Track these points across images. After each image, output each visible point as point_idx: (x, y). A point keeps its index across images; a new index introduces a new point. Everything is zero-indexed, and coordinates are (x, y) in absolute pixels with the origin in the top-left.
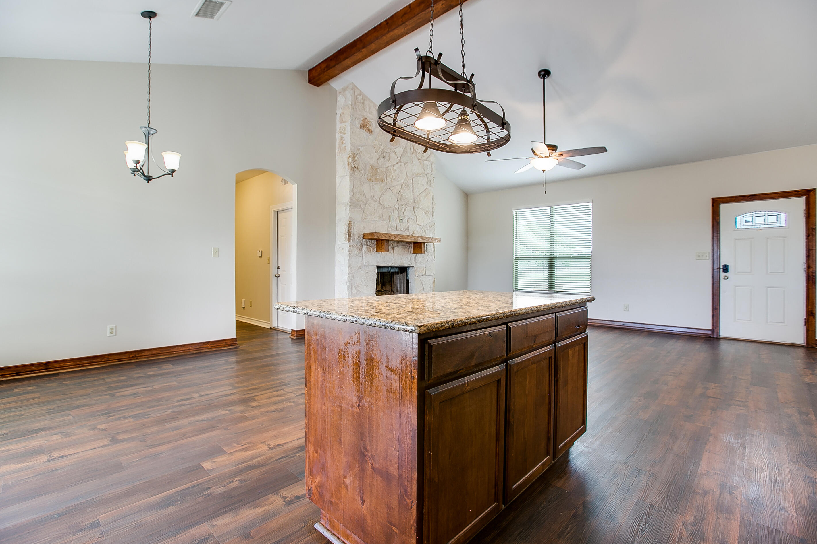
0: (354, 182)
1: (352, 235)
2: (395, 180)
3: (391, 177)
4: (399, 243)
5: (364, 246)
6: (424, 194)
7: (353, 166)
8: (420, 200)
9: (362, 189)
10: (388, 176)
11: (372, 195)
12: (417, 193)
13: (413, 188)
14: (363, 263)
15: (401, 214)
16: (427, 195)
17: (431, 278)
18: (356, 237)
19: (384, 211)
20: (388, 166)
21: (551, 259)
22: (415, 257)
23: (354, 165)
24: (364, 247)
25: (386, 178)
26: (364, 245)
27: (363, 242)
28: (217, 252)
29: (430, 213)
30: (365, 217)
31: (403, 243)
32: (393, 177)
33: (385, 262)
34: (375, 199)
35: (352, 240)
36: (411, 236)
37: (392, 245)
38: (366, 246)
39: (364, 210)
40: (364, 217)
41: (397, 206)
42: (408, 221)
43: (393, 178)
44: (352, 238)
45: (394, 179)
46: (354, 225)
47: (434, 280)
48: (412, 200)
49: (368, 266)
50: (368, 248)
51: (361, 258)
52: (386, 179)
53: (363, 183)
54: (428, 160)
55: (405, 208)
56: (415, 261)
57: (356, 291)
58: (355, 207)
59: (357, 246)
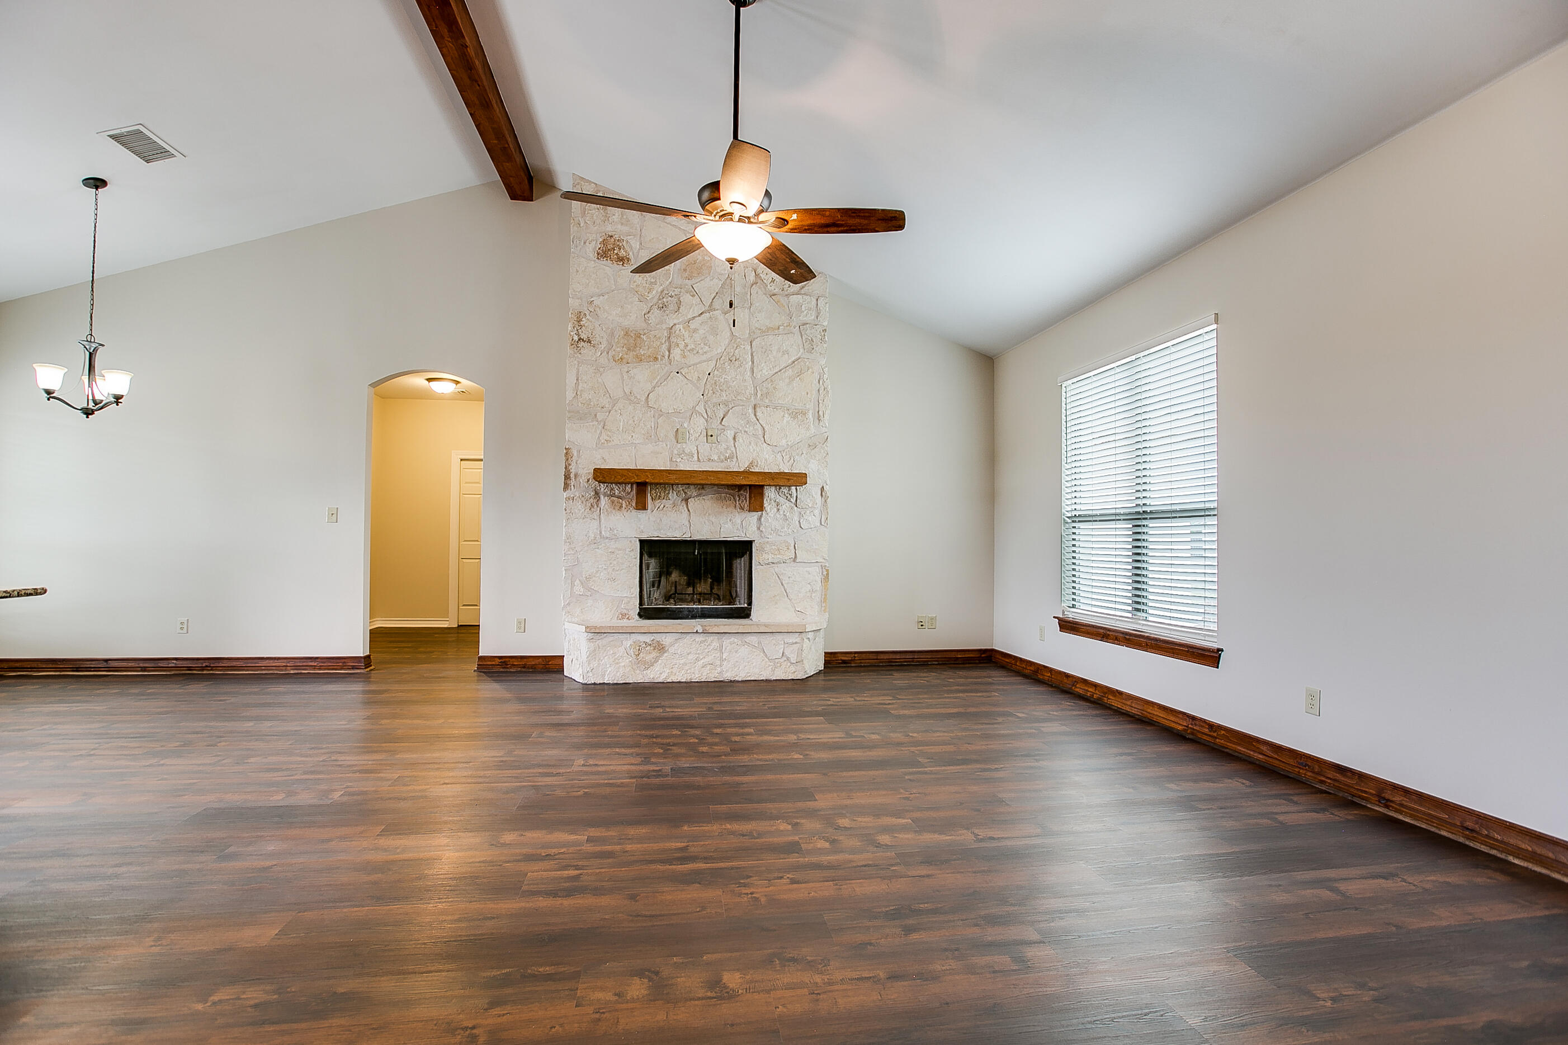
0: (578, 370)
1: (572, 475)
2: (695, 352)
3: (682, 346)
4: (703, 488)
5: (602, 497)
6: (790, 372)
7: (576, 338)
8: (775, 388)
9: (600, 380)
10: (673, 345)
11: (627, 391)
12: (764, 371)
13: (753, 362)
14: (601, 533)
15: (715, 424)
16: (800, 374)
17: (815, 570)
18: (583, 480)
19: (660, 421)
20: (675, 324)
22: (759, 519)
23: (578, 335)
24: (604, 501)
25: (669, 352)
26: (605, 495)
27: (602, 489)
28: (334, 515)
29: (810, 415)
30: (608, 438)
31: (716, 488)
32: (686, 345)
33: (662, 531)
34: (636, 397)
35: (572, 487)
36: (747, 473)
37: (685, 493)
38: (606, 498)
39: (604, 425)
40: (604, 436)
41: (701, 408)
42: (734, 439)
43: (688, 348)
44: (572, 482)
45: (692, 350)
46: (579, 456)
47: (825, 573)
48: (751, 390)
49: (615, 538)
50: (615, 502)
51: (596, 523)
52: (667, 353)
53: (602, 369)
54: (803, 291)
55: (727, 409)
56: (759, 528)
57: (582, 590)
58: (580, 419)
59: (583, 499)
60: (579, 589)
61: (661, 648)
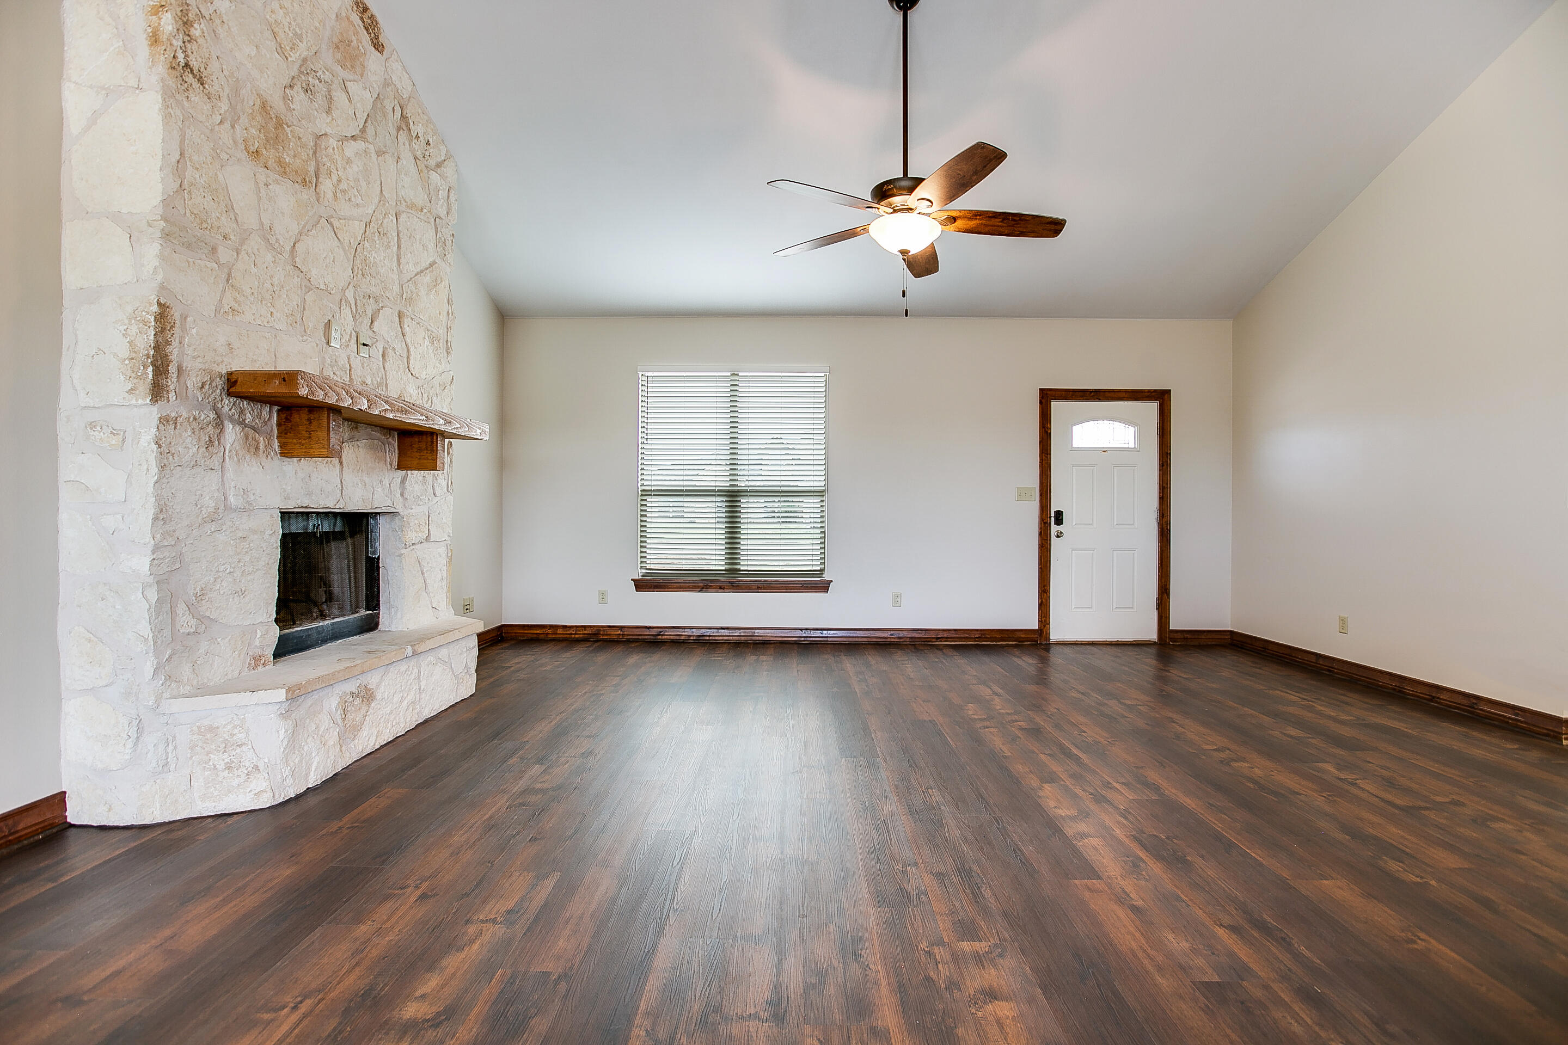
0: (185, 133)
1: (172, 369)
2: (347, 196)
3: (335, 178)
5: (229, 426)
6: (429, 277)
7: (181, 60)
8: (418, 295)
9: (220, 178)
10: (323, 170)
11: (265, 222)
12: (410, 268)
13: (399, 247)
14: (225, 497)
15: (364, 327)
16: (435, 284)
17: (443, 550)
18: (192, 382)
19: (308, 297)
20: (324, 134)
21: (733, 497)
22: (403, 481)
23: (185, 53)
24: (232, 433)
25: (317, 177)
26: (231, 421)
27: (226, 409)
29: (440, 344)
30: (236, 306)
31: (368, 429)
32: (340, 181)
33: (313, 496)
34: (277, 241)
35: (172, 396)
38: (238, 428)
39: (229, 275)
40: (229, 299)
41: (350, 294)
42: (383, 355)
43: (340, 186)
44: (172, 382)
45: (345, 191)
46: (184, 329)
47: (449, 555)
48: (396, 288)
49: (248, 509)
50: (247, 437)
51: (215, 477)
52: (314, 179)
55: (375, 307)
56: (402, 495)
57: (193, 622)
58: (189, 246)
59: (195, 424)
60: (186, 622)
61: (367, 695)
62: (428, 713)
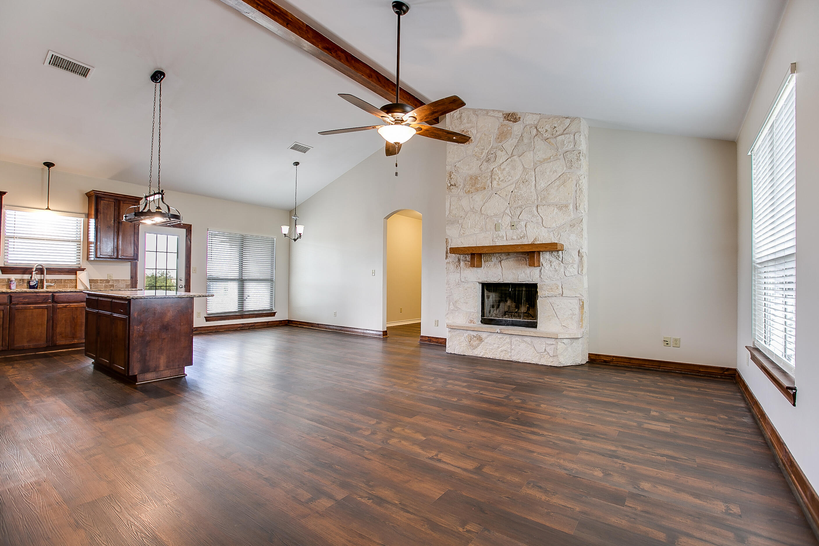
0: (450, 200)
2: (504, 181)
3: (497, 179)
4: (509, 255)
6: (557, 183)
7: (449, 185)
8: (548, 194)
9: (460, 203)
10: (493, 180)
11: (472, 207)
12: (542, 184)
13: (536, 181)
14: (461, 279)
15: (516, 219)
16: (564, 182)
17: (575, 301)
19: (487, 221)
20: (494, 168)
22: (540, 271)
23: (450, 183)
24: (462, 263)
25: (492, 183)
26: (463, 260)
27: (461, 258)
29: (571, 207)
30: (464, 232)
31: (515, 254)
32: (499, 178)
33: (488, 278)
34: (476, 210)
35: (449, 257)
36: (532, 245)
37: (500, 258)
39: (462, 226)
40: (462, 231)
41: (508, 211)
42: (526, 226)
43: (501, 179)
44: (449, 255)
45: (503, 180)
46: (452, 242)
47: (581, 304)
48: (535, 197)
49: (467, 282)
50: (466, 264)
51: (459, 275)
52: (491, 184)
53: (460, 198)
54: (565, 133)
55: (521, 210)
56: (540, 277)
58: (452, 224)
59: (453, 263)
60: (452, 307)
61: (481, 339)
62: (514, 358)
